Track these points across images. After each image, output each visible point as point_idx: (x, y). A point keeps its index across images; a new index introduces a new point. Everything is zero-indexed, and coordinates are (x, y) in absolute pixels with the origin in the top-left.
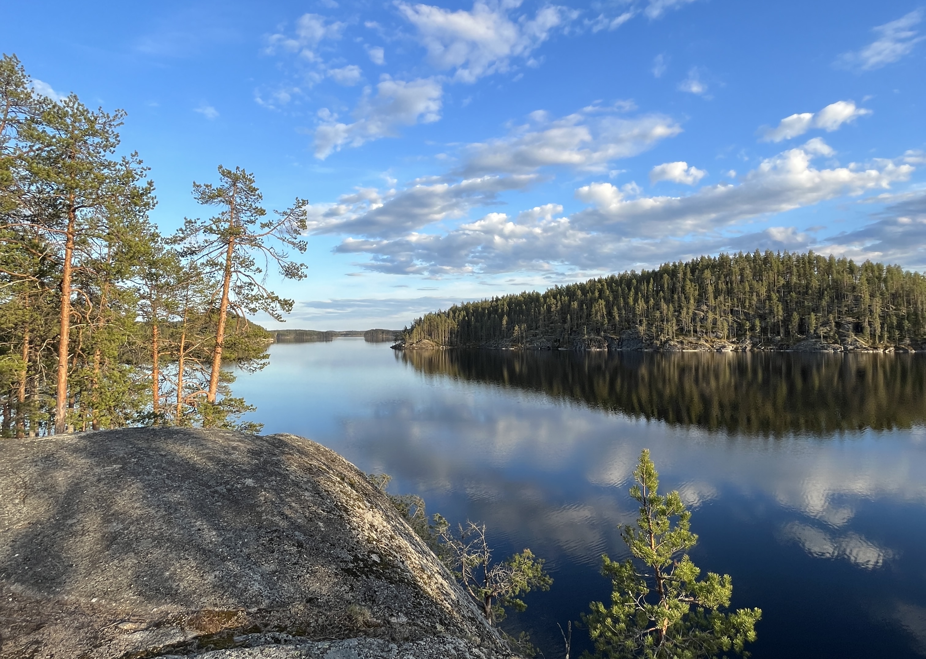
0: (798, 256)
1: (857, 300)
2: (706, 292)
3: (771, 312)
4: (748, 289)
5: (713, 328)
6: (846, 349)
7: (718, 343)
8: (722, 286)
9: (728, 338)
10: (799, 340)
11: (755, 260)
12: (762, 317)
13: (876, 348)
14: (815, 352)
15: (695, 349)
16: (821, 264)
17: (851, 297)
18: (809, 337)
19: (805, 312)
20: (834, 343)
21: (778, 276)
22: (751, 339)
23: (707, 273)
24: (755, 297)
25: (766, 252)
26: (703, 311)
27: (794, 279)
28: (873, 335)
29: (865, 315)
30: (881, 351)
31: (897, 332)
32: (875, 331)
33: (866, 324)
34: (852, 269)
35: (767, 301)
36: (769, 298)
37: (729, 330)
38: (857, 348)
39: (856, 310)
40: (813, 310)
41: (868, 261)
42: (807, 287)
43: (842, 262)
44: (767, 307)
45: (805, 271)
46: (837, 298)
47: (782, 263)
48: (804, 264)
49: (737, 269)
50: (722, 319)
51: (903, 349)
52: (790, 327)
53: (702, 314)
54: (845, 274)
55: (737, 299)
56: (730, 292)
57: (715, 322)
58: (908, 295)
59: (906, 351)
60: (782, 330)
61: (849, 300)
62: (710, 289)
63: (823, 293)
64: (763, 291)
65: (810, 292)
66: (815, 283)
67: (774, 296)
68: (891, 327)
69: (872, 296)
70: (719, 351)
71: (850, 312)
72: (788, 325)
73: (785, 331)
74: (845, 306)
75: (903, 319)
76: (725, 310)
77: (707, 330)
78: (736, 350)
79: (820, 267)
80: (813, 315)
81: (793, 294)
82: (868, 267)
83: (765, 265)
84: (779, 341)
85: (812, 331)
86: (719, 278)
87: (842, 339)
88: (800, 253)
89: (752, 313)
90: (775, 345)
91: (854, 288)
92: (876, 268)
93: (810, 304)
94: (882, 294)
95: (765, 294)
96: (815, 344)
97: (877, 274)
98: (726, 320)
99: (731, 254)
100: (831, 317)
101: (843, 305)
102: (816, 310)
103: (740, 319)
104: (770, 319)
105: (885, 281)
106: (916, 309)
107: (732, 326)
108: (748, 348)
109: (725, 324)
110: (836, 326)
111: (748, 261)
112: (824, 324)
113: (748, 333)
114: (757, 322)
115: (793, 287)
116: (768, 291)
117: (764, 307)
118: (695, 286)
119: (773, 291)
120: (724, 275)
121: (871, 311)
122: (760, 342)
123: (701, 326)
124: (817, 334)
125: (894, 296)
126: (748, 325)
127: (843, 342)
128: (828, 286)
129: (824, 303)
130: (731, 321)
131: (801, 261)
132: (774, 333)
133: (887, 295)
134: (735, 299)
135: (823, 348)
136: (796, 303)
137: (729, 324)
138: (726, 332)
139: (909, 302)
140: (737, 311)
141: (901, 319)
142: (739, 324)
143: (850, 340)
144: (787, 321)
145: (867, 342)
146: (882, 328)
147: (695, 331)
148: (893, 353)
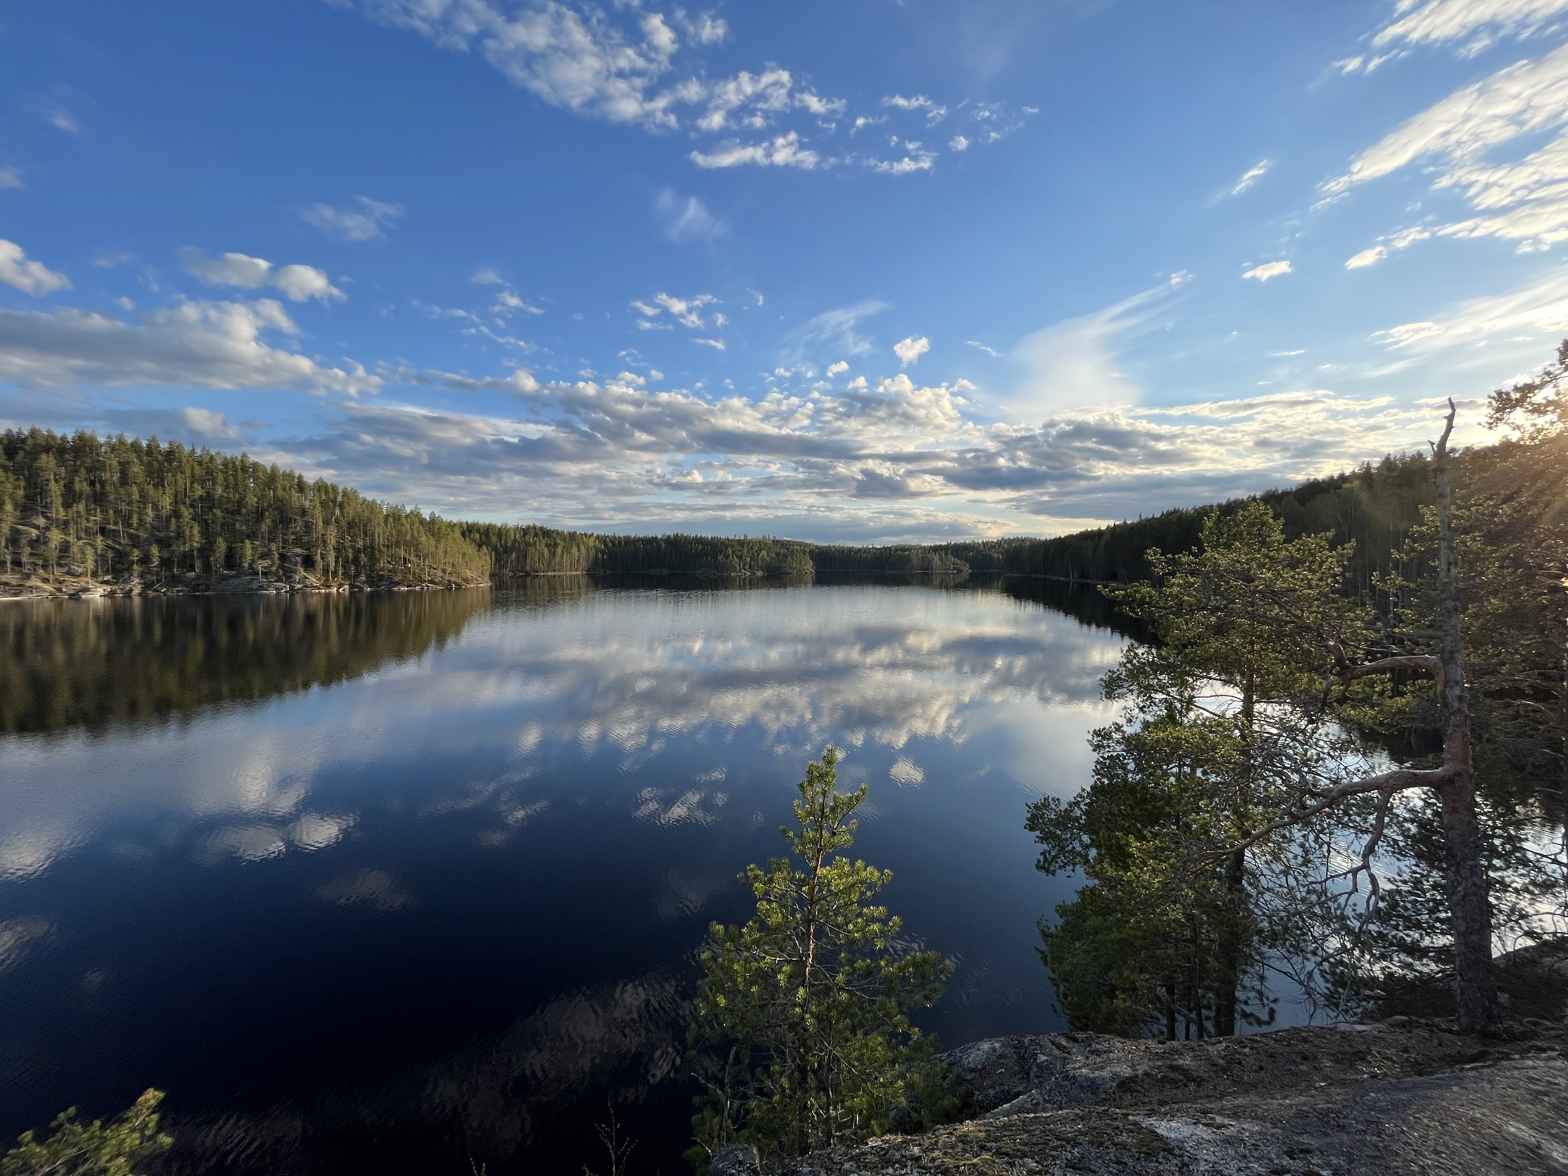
0: (226, 459)
1: (308, 526)
2: (43, 492)
3: (180, 535)
4: (136, 496)
5: (60, 558)
6: (292, 588)
7: (71, 585)
8: (81, 485)
9: (94, 574)
10: (226, 578)
11: (150, 451)
12: (163, 543)
13: (329, 587)
14: (250, 595)
15: (16, 595)
16: (260, 474)
17: (300, 523)
18: (241, 573)
19: (235, 538)
20: (276, 581)
21: (192, 483)
22: (141, 576)
23: (47, 461)
24: (149, 511)
25: (171, 443)
26: (37, 527)
27: (219, 491)
28: (326, 571)
29: (317, 547)
30: (334, 590)
31: (353, 568)
32: (328, 565)
33: (318, 557)
34: (301, 486)
35: (173, 520)
36: (177, 514)
37: (96, 561)
38: (307, 586)
39: (305, 539)
40: (248, 537)
41: (321, 479)
42: (240, 503)
43: (289, 476)
44: (173, 527)
45: (236, 480)
46: (282, 522)
47: (200, 463)
48: (236, 471)
49: (115, 463)
50: (81, 543)
51: (358, 587)
52: (212, 559)
53: (34, 533)
54: (293, 492)
55: (115, 512)
56: (99, 499)
57: (65, 548)
58: (365, 526)
59: (361, 590)
60: (198, 564)
61: (298, 526)
62: (55, 489)
63: (262, 515)
64: (166, 503)
65: (244, 510)
66: (252, 500)
67: (186, 513)
68: (346, 561)
69: (326, 522)
70: (75, 597)
71: (298, 542)
72: (208, 557)
73: (204, 565)
74: (293, 533)
75: (360, 552)
76: (87, 529)
77: (46, 560)
78: (111, 595)
79: (258, 478)
80: (248, 544)
81: (218, 512)
82: (321, 487)
83: (170, 463)
84: (193, 580)
85: (246, 565)
86: (76, 471)
87: (287, 575)
88: (229, 453)
89: (142, 534)
90: (186, 586)
91: (304, 512)
92: (330, 489)
93: (244, 528)
94: (337, 521)
95: (169, 507)
96: (250, 583)
97: (332, 496)
98: (90, 545)
99: (102, 434)
100: (273, 547)
101: (291, 530)
102: (252, 536)
103: (120, 544)
104: (178, 546)
105: (341, 506)
106: (373, 541)
107: (102, 555)
108: (136, 591)
109: (90, 552)
110: (280, 559)
111: (136, 452)
112: (263, 556)
113: (135, 567)
114: (155, 550)
115: (216, 502)
116: (176, 503)
117: (168, 527)
118: (17, 480)
119: (184, 503)
120: (86, 468)
121: (324, 542)
122: (158, 581)
123: (31, 555)
124: (253, 569)
125: (351, 525)
126: (136, 554)
127: (289, 579)
128: (270, 505)
129: (264, 528)
130: (100, 547)
131: (231, 466)
132: (183, 568)
133: (344, 524)
134: (111, 512)
135: (261, 588)
136: (223, 525)
137: (96, 553)
138: (90, 565)
139: (365, 534)
140: (114, 531)
141: (357, 552)
142: (117, 552)
143: (298, 578)
144: (206, 550)
145: (319, 579)
146: (337, 562)
147: (17, 563)
148: (347, 593)
